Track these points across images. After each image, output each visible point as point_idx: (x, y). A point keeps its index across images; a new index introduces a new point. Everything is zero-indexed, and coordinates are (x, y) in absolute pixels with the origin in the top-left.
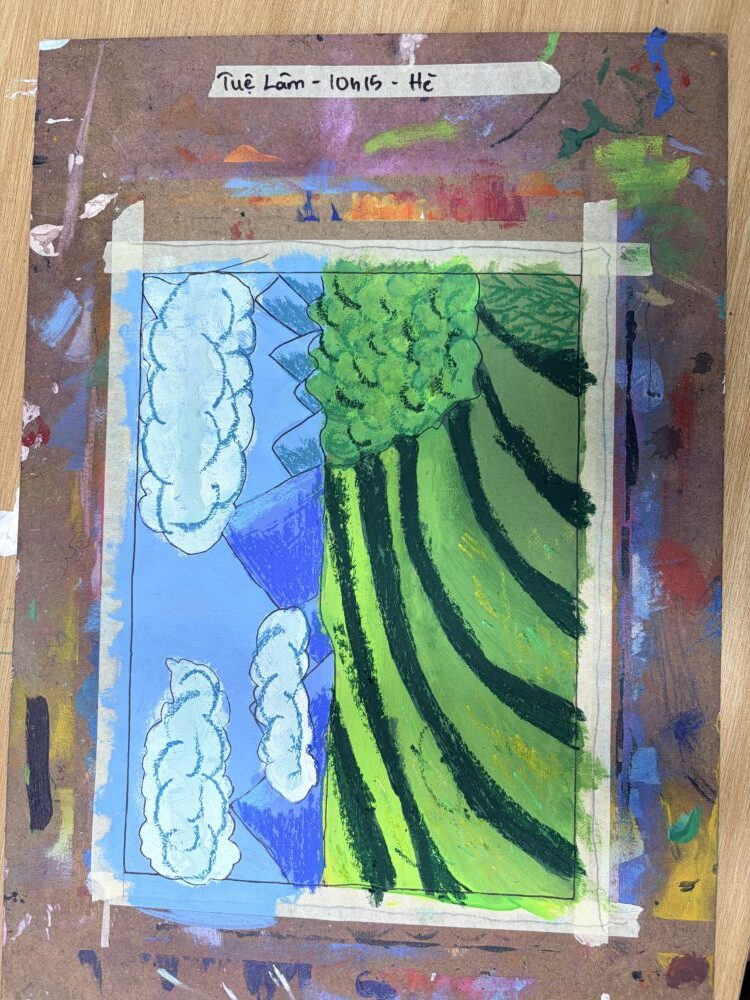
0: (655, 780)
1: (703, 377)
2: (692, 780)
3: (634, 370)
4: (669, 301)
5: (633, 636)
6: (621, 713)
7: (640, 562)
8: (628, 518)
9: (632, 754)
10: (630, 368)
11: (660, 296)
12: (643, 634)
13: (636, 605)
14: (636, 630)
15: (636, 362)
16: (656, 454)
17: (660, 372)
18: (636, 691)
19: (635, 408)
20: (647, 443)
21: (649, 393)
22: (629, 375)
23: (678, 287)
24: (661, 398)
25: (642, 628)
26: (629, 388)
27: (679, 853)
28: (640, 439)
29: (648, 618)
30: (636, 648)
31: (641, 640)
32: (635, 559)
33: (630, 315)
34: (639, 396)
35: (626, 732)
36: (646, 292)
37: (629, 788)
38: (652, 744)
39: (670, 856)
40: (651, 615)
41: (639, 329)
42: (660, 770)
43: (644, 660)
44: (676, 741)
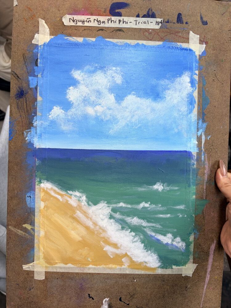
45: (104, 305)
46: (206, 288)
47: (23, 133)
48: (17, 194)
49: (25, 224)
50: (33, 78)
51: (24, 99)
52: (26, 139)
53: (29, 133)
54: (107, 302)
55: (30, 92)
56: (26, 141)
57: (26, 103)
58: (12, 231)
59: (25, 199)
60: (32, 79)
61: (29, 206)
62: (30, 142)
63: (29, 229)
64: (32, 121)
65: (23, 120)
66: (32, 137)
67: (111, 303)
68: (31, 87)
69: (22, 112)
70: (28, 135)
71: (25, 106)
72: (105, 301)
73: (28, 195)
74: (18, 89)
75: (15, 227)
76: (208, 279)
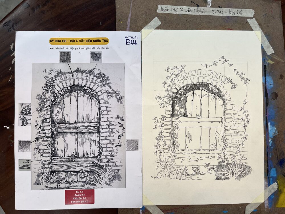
0: (275, 175)
1: (282, 80)
2: (283, 175)
3: (266, 79)
4: (273, 63)
5: (269, 142)
6: (268, 160)
7: (270, 124)
8: (267, 114)
9: (270, 170)
10: (265, 79)
11: (271, 61)
12: (272, 141)
13: (270, 135)
14: (270, 140)
15: (267, 77)
16: (272, 98)
17: (272, 79)
18: (271, 155)
19: (267, 88)
20: (270, 96)
21: (270, 84)
22: (265, 80)
23: (275, 59)
24: (273, 86)
25: (271, 140)
26: (265, 83)
27: (281, 192)
28: (269, 95)
29: (272, 138)
30: (270, 145)
31: (271, 143)
32: (269, 124)
33: (265, 66)
34: (268, 85)
35: (269, 164)
36: (268, 60)
37: (270, 178)
38: (275, 167)
39: (279, 193)
40: (273, 137)
41: (267, 69)
42: (277, 173)
43: (272, 147)
44: (280, 166)
45: (210, 1)
46: (129, 14)
47: (278, 132)
48: (280, 86)
49: (273, 64)
50: (274, 176)
51: (279, 159)
52: (276, 128)
53: (274, 133)
54: (208, 4)
55: (275, 164)
56: (276, 127)
57: (277, 156)
58: (281, 58)
59: (274, 83)
60: (274, 174)
61: (271, 78)
62: (273, 126)
63: (269, 60)
64: (272, 142)
65: (279, 143)
66: (272, 130)
67: (205, 3)
68: (275, 169)
69: (280, 149)
70: (274, 131)
71: (278, 153)
72: (210, 5)
73: (272, 86)
74: (284, 167)
75: (279, 62)
76: (128, 21)
